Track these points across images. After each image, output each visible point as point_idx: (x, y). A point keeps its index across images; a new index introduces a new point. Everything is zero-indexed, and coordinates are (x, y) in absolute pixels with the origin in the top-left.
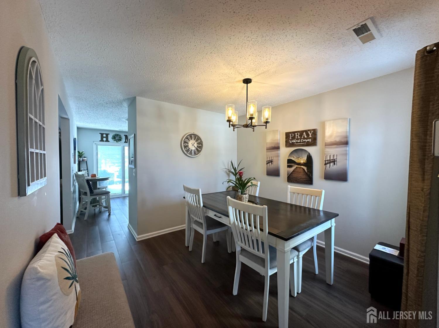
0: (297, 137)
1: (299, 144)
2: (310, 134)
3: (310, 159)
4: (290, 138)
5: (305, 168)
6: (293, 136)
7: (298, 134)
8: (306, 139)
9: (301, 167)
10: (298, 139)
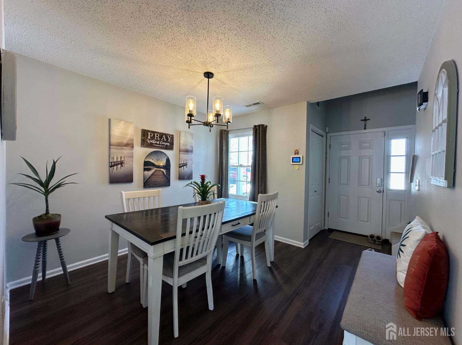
0: (157, 138)
1: (158, 145)
2: (169, 139)
3: (168, 161)
4: (149, 138)
5: (164, 171)
6: (152, 136)
7: (157, 135)
8: (166, 142)
9: (160, 170)
10: (157, 140)
